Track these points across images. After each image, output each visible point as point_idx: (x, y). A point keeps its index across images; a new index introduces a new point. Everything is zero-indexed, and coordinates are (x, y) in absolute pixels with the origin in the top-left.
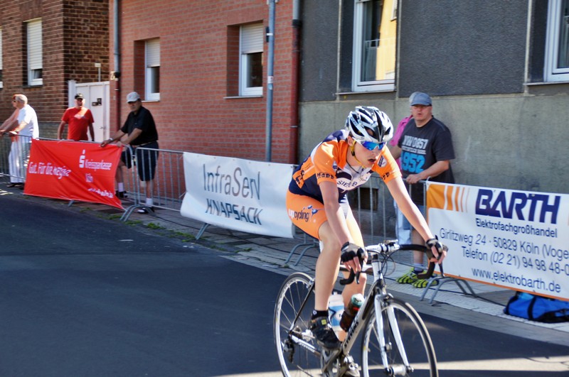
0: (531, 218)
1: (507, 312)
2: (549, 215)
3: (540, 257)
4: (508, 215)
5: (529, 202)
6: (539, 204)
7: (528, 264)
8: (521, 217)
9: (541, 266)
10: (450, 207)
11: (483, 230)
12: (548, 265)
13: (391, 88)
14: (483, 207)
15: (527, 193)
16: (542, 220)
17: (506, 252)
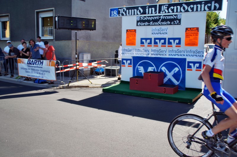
0: (38, 65)
1: (34, 82)
2: (41, 64)
3: (39, 72)
4: (33, 64)
5: (38, 62)
6: (40, 62)
7: (38, 73)
8: (36, 65)
9: (40, 73)
10: (22, 63)
11: (29, 67)
12: (41, 73)
13: (9, 39)
14: (29, 63)
15: (37, 60)
16: (40, 65)
17: (33, 71)
